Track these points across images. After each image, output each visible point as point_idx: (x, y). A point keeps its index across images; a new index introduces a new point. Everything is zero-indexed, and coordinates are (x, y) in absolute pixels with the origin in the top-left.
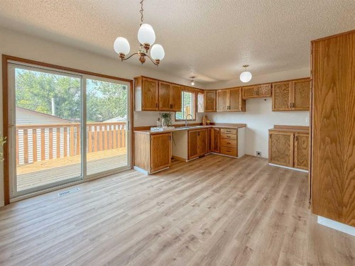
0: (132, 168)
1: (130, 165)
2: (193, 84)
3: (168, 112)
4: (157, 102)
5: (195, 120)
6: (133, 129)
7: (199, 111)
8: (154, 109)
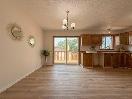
0: (80, 65)
1: (79, 64)
2: (109, 32)
3: (94, 46)
4: (88, 42)
5: (114, 49)
6: (80, 52)
7: (116, 45)
8: (87, 45)
